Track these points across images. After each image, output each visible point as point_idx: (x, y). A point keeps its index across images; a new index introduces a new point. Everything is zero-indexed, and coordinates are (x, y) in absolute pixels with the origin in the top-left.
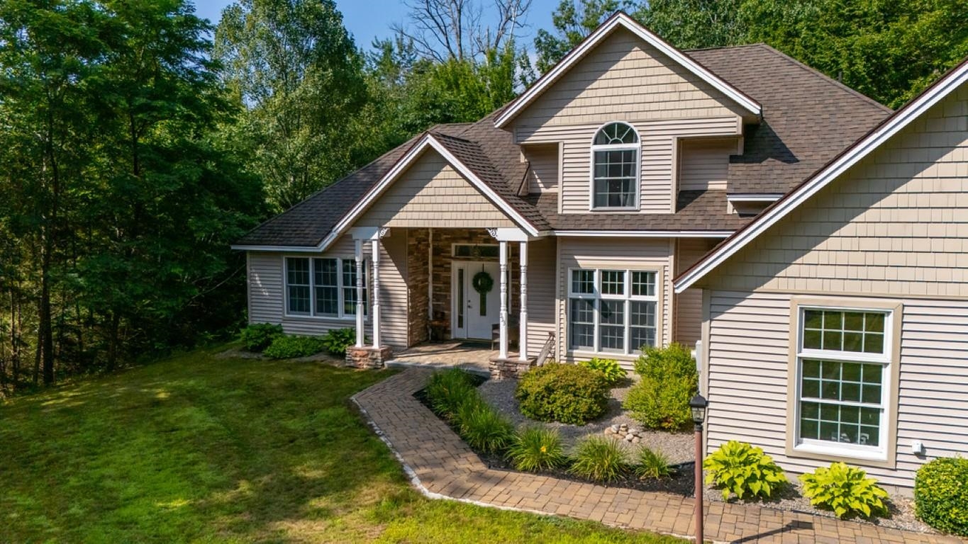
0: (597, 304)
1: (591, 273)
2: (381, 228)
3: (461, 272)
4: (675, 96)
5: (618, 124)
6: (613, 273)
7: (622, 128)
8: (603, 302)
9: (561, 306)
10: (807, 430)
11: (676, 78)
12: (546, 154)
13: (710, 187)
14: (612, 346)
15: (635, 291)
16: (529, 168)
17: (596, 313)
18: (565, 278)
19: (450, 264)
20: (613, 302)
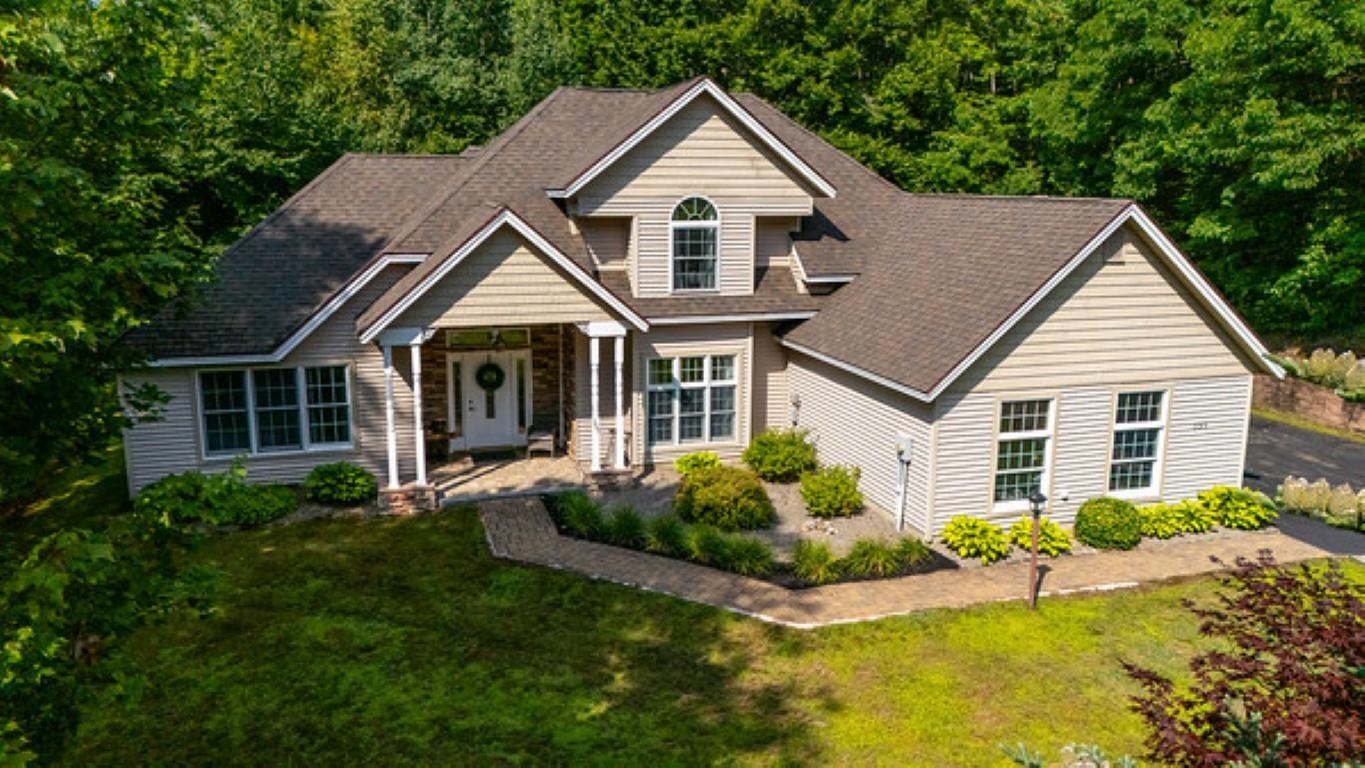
0: (678, 393)
1: (669, 361)
2: (425, 329)
3: (457, 366)
4: (753, 173)
5: (699, 200)
6: (692, 360)
7: (702, 203)
8: (683, 391)
9: (638, 400)
11: (756, 154)
12: (616, 229)
13: (771, 264)
14: (691, 436)
15: (714, 377)
16: (585, 240)
17: (676, 404)
18: (642, 370)
19: (444, 357)
20: (692, 390)
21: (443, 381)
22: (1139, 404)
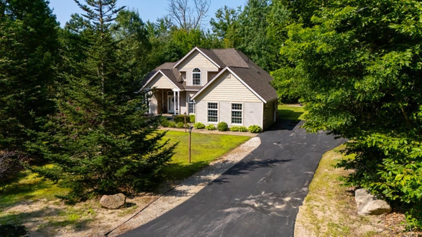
3: (170, 98)
7: (198, 69)
9: (187, 103)
10: (209, 120)
12: (184, 73)
16: (181, 76)
19: (167, 96)
21: (167, 100)
22: (236, 106)
